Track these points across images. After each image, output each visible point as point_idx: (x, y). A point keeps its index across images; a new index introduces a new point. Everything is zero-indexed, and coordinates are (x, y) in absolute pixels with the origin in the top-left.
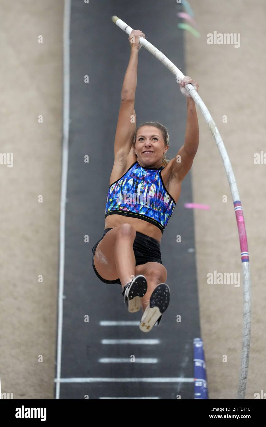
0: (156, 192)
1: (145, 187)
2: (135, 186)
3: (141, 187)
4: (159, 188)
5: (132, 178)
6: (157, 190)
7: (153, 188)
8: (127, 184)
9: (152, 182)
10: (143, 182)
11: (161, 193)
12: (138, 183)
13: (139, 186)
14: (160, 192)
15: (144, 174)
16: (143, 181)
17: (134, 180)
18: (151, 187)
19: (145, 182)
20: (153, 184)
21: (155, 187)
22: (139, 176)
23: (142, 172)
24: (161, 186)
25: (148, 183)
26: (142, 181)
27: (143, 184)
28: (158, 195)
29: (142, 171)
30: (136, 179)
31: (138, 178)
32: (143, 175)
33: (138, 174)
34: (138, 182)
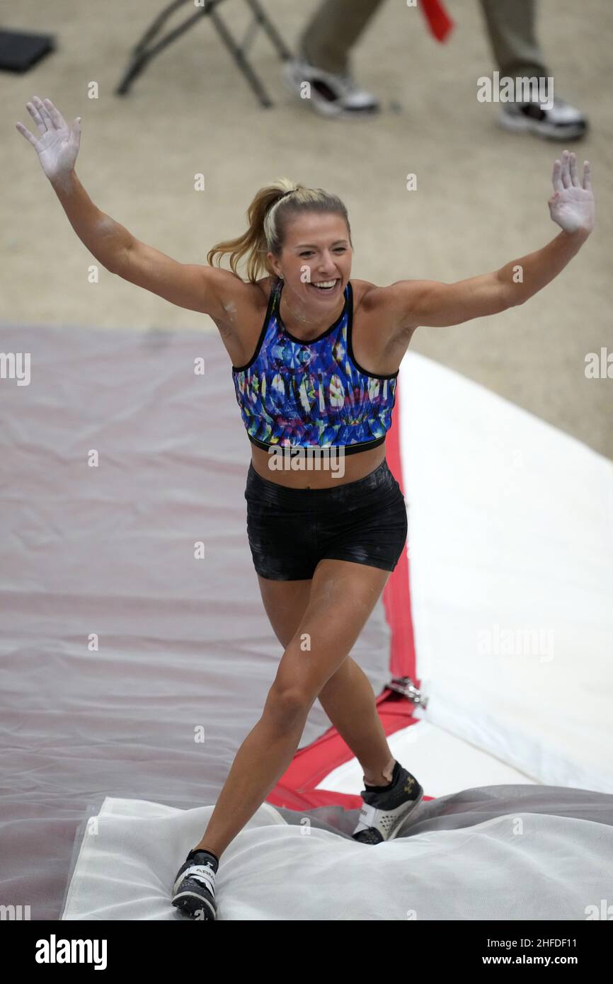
0: (347, 393)
1: (317, 390)
2: (292, 395)
3: (307, 393)
4: (350, 381)
5: (277, 372)
6: (346, 388)
7: (337, 387)
8: (270, 391)
9: (328, 373)
10: (308, 379)
11: (359, 388)
12: (297, 386)
13: (302, 390)
14: (356, 386)
15: (304, 361)
16: (306, 376)
17: (283, 376)
18: (332, 388)
19: (311, 378)
20: (333, 378)
21: (339, 382)
22: (292, 365)
23: (298, 357)
24: (354, 373)
25: (319, 378)
26: (304, 375)
27: (309, 382)
28: (352, 397)
29: (297, 353)
30: (287, 374)
31: (292, 371)
32: (303, 364)
33: (290, 364)
34: (296, 381)
